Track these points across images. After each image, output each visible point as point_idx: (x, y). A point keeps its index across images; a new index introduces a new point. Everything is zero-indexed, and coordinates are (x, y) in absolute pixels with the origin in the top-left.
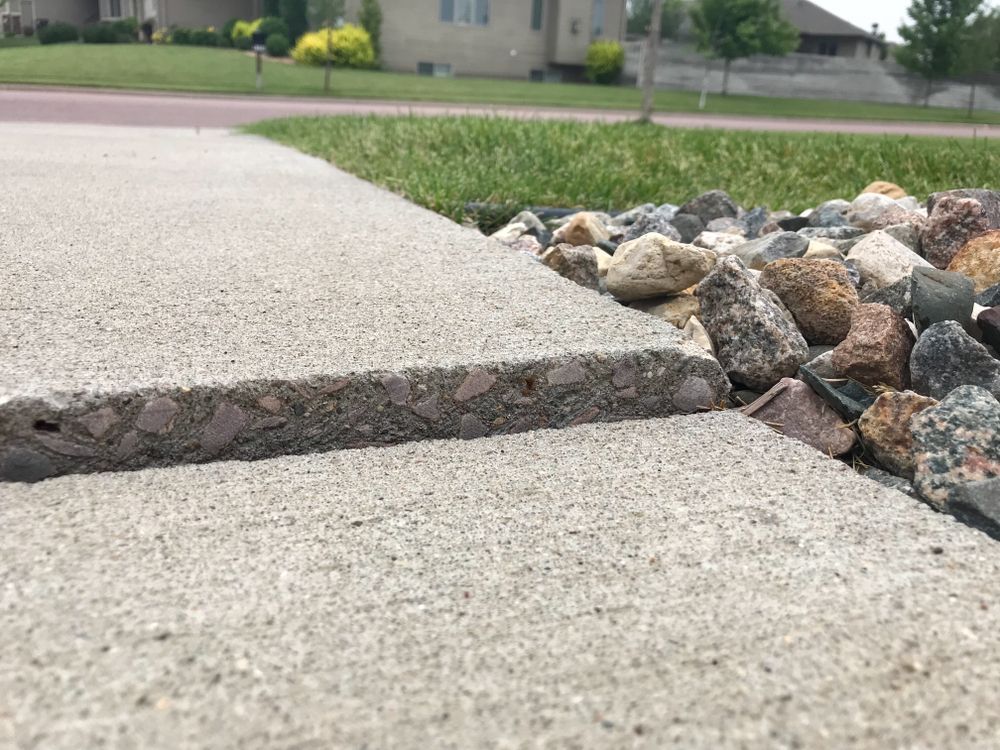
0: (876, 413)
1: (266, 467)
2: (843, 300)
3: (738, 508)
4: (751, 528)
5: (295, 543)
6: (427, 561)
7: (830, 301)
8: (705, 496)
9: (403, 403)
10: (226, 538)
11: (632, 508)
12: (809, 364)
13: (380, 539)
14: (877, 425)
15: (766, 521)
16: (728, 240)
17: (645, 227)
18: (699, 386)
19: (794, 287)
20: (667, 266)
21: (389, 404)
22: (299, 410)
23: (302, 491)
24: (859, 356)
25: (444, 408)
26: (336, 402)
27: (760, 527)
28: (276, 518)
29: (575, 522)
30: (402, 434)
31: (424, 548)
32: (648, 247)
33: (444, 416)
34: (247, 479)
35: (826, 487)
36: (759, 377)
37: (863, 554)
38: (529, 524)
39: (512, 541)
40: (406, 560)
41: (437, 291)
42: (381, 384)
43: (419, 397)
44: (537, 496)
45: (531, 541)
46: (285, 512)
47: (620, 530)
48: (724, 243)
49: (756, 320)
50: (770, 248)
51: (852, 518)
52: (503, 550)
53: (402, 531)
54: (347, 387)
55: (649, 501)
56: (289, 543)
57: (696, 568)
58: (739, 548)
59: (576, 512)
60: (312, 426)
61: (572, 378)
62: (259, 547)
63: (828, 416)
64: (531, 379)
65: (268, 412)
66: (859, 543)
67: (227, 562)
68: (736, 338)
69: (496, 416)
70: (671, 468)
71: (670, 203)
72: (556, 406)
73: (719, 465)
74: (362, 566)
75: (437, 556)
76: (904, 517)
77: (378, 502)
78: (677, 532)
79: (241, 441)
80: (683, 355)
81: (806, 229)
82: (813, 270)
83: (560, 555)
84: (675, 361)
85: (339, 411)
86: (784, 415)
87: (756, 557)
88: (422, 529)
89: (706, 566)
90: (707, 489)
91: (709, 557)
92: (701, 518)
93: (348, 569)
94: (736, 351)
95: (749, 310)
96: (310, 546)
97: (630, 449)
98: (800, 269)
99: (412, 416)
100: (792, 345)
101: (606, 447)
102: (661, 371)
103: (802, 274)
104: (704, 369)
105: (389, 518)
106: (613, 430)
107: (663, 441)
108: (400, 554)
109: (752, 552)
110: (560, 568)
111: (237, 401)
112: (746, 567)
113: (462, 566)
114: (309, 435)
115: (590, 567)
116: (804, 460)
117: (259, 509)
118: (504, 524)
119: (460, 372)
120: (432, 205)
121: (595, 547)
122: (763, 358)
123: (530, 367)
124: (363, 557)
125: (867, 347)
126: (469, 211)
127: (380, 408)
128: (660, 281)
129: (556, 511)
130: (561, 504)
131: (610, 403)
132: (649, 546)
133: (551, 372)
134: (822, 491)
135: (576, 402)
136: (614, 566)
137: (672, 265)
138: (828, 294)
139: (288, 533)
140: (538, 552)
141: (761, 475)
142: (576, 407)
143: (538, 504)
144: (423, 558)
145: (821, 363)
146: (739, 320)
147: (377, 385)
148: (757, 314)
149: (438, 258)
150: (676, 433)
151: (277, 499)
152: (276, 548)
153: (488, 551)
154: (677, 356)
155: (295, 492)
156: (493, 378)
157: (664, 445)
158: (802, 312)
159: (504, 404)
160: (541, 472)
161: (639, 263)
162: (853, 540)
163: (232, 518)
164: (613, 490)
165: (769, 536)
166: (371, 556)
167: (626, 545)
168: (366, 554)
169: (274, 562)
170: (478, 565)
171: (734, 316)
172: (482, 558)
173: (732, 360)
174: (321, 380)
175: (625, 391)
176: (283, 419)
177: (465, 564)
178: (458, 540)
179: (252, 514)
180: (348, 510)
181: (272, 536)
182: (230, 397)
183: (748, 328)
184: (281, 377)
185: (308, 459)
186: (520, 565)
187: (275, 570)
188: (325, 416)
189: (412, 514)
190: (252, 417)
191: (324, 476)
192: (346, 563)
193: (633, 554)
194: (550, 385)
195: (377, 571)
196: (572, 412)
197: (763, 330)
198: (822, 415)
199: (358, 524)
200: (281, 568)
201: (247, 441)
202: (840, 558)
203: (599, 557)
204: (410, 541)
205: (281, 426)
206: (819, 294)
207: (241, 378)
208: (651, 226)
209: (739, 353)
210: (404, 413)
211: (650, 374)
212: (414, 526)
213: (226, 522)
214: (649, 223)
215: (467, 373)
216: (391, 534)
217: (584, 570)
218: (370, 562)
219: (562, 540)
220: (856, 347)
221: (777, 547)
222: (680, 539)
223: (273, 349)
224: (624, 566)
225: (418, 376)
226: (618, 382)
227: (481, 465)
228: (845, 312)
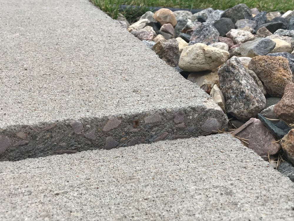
0: (288, 138)
1: (20, 165)
2: (285, 78)
3: (217, 187)
4: (220, 197)
5: (31, 204)
6: (84, 213)
7: (279, 78)
8: (204, 180)
9: (80, 133)
10: (3, 201)
11: (172, 187)
12: (265, 110)
13: (66, 202)
14: (288, 144)
15: (227, 194)
16: (243, 34)
17: (202, 29)
18: (213, 122)
19: (263, 70)
20: (205, 59)
21: (74, 134)
22: (34, 137)
23: (35, 177)
24: (284, 110)
25: (98, 135)
26: (50, 133)
27: (224, 196)
28: (24, 191)
29: (147, 194)
30: (80, 146)
31: (84, 207)
32: (197, 50)
33: (98, 138)
34: (12, 171)
35: (257, 176)
36: (242, 115)
37: (263, 210)
38: (128, 195)
39: (120, 203)
40: (76, 212)
41: (100, 69)
42: (70, 125)
43: (87, 130)
44: (134, 180)
45: (128, 203)
46: (27, 188)
47: (166, 198)
48: (241, 36)
49: (242, 90)
50: (257, 47)
51: (264, 192)
52: (116, 208)
53: (76, 198)
54: (55, 127)
55: (180, 183)
56: (28, 204)
57: (193, 217)
58: (213, 207)
59: (149, 189)
60: (40, 144)
61: (155, 120)
62: (17, 206)
63: (269, 137)
64: (137, 121)
65: (20, 139)
66: (263, 205)
67: (3, 213)
68: (233, 97)
69: (121, 137)
70: (194, 165)
71: (219, 9)
72: (148, 132)
73: (214, 164)
74: (58, 215)
75: (88, 210)
76: (286, 192)
77: (67, 183)
78: (189, 199)
79: (9, 151)
80: (206, 108)
81: (281, 29)
82: (272, 62)
83: (139, 210)
84: (202, 111)
85: (52, 137)
86: (250, 135)
87: (218, 211)
88: (84, 197)
89: (197, 216)
90: (206, 177)
91: (199, 212)
92: (200, 192)
93: (52, 217)
94: (233, 103)
95: (239, 85)
96: (37, 206)
97: (177, 155)
98: (266, 62)
99: (84, 138)
100: (258, 101)
101: (168, 154)
102: (196, 116)
103: (267, 64)
104: (216, 114)
105: (71, 192)
106: (172, 144)
107: (193, 151)
108: (74, 210)
109: (217, 209)
110: (138, 216)
111: (7, 135)
112: (213, 216)
113: (98, 216)
114: (39, 148)
115: (150, 216)
116: (251, 162)
117: (17, 187)
118: (118, 195)
119: (105, 119)
120: (103, 7)
121: (154, 206)
122: (244, 108)
123: (137, 116)
124: (58, 211)
125: (288, 106)
126: (121, 11)
127: (70, 135)
128: (202, 66)
129: (141, 188)
130: (143, 184)
131: (173, 130)
132: (176, 206)
133: (146, 118)
134: (255, 178)
135: (157, 130)
136: (160, 215)
137: (208, 58)
138: (278, 74)
139: (28, 199)
140: (130, 209)
141: (231, 169)
142: (158, 132)
143: (133, 185)
144: (83, 211)
145: (270, 110)
146: (235, 89)
147: (68, 126)
148: (242, 87)
149: (102, 46)
150: (199, 146)
151: (24, 182)
152: (23, 206)
153: (110, 208)
154: (203, 109)
155: (32, 178)
156: (120, 121)
157: (193, 153)
158: (267, 82)
159: (125, 132)
160: (137, 168)
161: (193, 57)
162: (260, 203)
163: (5, 191)
164: (166, 177)
165: (226, 201)
166: (62, 210)
167: (167, 205)
168: (60, 209)
169: (22, 213)
170: (105, 215)
171: (233, 86)
172: (107, 212)
173: (231, 106)
174: (44, 124)
175: (180, 125)
176: (27, 142)
177: (99, 215)
178: (98, 203)
179: (14, 189)
180: (54, 187)
181: (22, 201)
182: (4, 133)
183: (238, 93)
184: (26, 124)
185: (38, 160)
186: (122, 215)
187: (23, 217)
188: (45, 139)
189: (80, 190)
190: (14, 141)
191: (44, 169)
192: (51, 214)
193: (168, 210)
194: (146, 123)
195: (64, 218)
196: (156, 134)
197: (244, 95)
198: (266, 136)
199: (57, 194)
200: (25, 216)
201: (12, 151)
202: (253, 212)
203: (154, 211)
204: (78, 203)
205: (27, 144)
206: (274, 74)
207: (8, 124)
208: (205, 29)
209: (234, 104)
210: (80, 137)
211: (191, 117)
212: (80, 195)
213: (3, 193)
214: (204, 27)
215: (108, 119)
216: (71, 200)
217: (147, 218)
218: (61, 213)
219: (141, 203)
220: (284, 106)
221: (228, 206)
222: (189, 202)
223: (23, 107)
224: (164, 216)
225: (86, 121)
226: (176, 121)
227: (112, 164)
228: (285, 83)
